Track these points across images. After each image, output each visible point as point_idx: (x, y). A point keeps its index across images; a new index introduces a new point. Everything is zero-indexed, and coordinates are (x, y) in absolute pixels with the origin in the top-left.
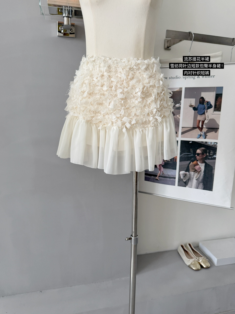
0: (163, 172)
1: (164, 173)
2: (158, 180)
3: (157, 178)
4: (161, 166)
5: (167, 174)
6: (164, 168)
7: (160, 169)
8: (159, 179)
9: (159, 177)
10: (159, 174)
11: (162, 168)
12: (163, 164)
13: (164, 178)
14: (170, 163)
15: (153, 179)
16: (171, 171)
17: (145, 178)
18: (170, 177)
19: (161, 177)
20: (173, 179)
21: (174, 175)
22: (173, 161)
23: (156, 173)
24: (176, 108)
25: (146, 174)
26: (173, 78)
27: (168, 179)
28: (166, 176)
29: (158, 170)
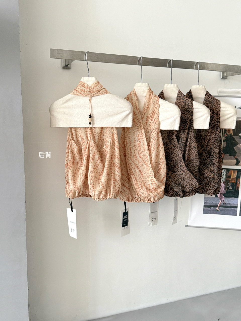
0: (224, 200)
1: (225, 202)
2: (218, 211)
3: (217, 209)
4: (222, 195)
5: (228, 203)
6: (225, 196)
7: (221, 198)
8: (219, 210)
9: (220, 207)
10: (220, 204)
11: (223, 196)
12: (224, 193)
13: (225, 208)
14: (231, 191)
15: (213, 210)
16: (233, 199)
17: (204, 210)
18: (231, 206)
19: (222, 207)
20: (235, 208)
21: (236, 204)
22: (235, 189)
23: (217, 203)
24: (240, 137)
25: (205, 206)
26: (238, 108)
27: (230, 209)
28: (227, 205)
29: (219, 200)
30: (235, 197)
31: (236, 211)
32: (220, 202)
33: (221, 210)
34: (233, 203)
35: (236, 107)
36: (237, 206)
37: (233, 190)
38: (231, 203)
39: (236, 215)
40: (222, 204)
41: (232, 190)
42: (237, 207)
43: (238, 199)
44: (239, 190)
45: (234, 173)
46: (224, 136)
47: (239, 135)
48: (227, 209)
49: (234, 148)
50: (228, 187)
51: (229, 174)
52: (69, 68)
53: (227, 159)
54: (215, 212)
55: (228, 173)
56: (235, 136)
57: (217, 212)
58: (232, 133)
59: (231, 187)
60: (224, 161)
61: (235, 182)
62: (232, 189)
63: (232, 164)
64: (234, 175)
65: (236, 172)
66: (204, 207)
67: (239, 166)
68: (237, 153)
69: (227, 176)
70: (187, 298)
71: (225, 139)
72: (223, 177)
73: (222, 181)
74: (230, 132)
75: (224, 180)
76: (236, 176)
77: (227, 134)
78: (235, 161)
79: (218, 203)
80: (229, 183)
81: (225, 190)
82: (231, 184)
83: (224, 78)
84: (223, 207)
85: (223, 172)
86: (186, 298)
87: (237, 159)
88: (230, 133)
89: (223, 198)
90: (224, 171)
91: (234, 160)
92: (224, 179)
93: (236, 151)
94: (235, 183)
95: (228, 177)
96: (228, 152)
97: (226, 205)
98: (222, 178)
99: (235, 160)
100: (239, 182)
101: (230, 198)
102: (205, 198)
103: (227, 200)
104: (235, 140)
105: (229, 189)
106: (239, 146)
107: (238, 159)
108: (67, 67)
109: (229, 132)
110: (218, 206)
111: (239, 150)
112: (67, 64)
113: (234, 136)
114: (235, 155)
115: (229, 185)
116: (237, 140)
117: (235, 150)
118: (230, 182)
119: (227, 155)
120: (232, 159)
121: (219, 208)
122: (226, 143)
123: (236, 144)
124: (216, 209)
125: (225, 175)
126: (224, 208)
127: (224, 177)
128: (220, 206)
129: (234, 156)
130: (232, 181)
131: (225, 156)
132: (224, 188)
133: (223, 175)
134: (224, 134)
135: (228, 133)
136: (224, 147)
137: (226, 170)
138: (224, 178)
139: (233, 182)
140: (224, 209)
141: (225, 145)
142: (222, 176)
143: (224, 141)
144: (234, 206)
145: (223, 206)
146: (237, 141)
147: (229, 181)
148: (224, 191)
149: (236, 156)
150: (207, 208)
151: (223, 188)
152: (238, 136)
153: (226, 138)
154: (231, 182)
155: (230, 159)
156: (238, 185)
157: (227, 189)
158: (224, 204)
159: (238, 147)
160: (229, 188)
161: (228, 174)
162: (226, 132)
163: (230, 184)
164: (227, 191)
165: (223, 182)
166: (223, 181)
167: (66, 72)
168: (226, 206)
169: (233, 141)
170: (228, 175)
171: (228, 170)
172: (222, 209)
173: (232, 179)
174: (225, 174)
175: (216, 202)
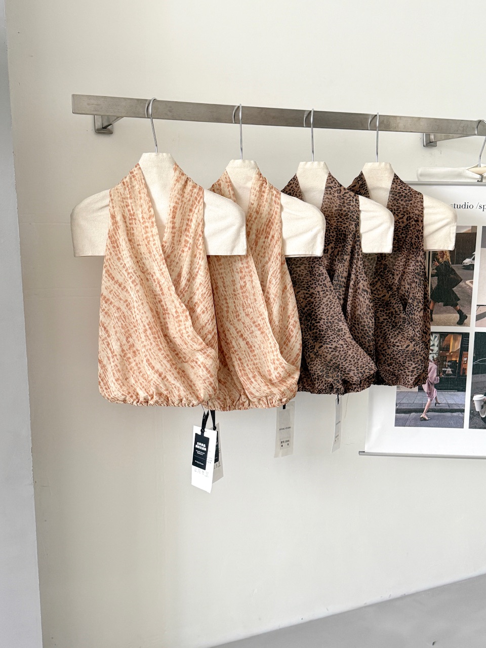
0: (436, 398)
1: (439, 401)
2: (425, 420)
3: (423, 415)
4: (433, 387)
5: (445, 402)
6: (438, 389)
7: (430, 394)
8: (427, 419)
9: (428, 411)
10: (429, 406)
11: (435, 390)
12: (436, 382)
13: (440, 414)
14: (451, 378)
15: (415, 419)
16: (455, 395)
17: (397, 419)
18: (452, 409)
19: (432, 412)
20: (460, 413)
21: (461, 404)
22: (459, 373)
23: (422, 404)
24: (464, 266)
25: (398, 411)
26: (459, 207)
27: (449, 414)
28: (443, 408)
29: (426, 396)
30: (459, 390)
31: (463, 418)
32: (429, 400)
33: (431, 418)
34: (454, 403)
35: (456, 206)
36: (463, 408)
37: (454, 377)
38: (450, 402)
39: (462, 427)
40: (433, 406)
41: (452, 376)
42: (463, 411)
43: (465, 395)
44: (466, 376)
45: (455, 340)
46: (432, 265)
47: (464, 262)
48: (444, 415)
49: (454, 289)
50: (443, 369)
51: (445, 343)
52: (111, 133)
53: (441, 312)
54: (419, 422)
55: (443, 340)
56: (455, 265)
57: (423, 422)
58: (450, 259)
59: (449, 369)
60: (433, 316)
61: (458, 359)
62: (451, 373)
63: (449, 323)
64: (455, 346)
65: (460, 338)
66: (396, 413)
67: (464, 326)
68: (459, 299)
69: (440, 349)
70: (368, 604)
71: (435, 271)
72: (432, 350)
73: (430, 357)
74: (445, 256)
75: (435, 357)
76: (459, 347)
77: (438, 262)
78: (457, 316)
79: (424, 402)
80: (446, 361)
81: (437, 376)
82: (449, 364)
83: (430, 144)
84: (435, 412)
85: (432, 338)
86: (366, 605)
87: (460, 312)
88: (445, 260)
89: (435, 393)
90: (436, 337)
91: (455, 315)
92: (435, 354)
93: (458, 296)
94: (458, 361)
95: (444, 349)
96: (441, 299)
97: (441, 406)
98: (431, 352)
99: (455, 313)
100: (466, 359)
101: (449, 393)
102: (397, 395)
103: (441, 397)
104: (455, 274)
105: (445, 373)
106: (465, 285)
107: (463, 311)
108: (105, 130)
109: (443, 257)
110: (424, 409)
111: (463, 292)
112: (105, 124)
113: (452, 265)
114: (457, 304)
115: (447, 366)
116: (460, 272)
117: (457, 293)
118: (448, 360)
119: (440, 303)
120: (450, 313)
121: (427, 414)
122: (437, 279)
123: (457, 281)
124: (421, 416)
125: (437, 346)
126: (437, 414)
127: (436, 349)
128: (429, 409)
129: (455, 305)
130: (451, 356)
131: (435, 306)
132: (436, 371)
133: (433, 345)
134: (433, 260)
135: (441, 259)
136: (434, 287)
137: (438, 335)
138: (434, 352)
139: (454, 359)
140: (438, 416)
141: (435, 283)
142: (431, 348)
143: (432, 276)
144: (458, 408)
145: (435, 409)
146: (458, 274)
147: (446, 357)
148: (435, 379)
149: (458, 306)
150: (403, 415)
151: (434, 372)
152: (461, 265)
153: (436, 269)
154: (450, 360)
155: (446, 312)
156: (463, 366)
157: (441, 374)
158: (437, 405)
159: (461, 287)
160: (447, 372)
161: (443, 343)
162: (437, 256)
163: (447, 363)
164: (443, 377)
165: (433, 360)
166: (433, 357)
167: (104, 139)
168: (440, 409)
169: (452, 276)
170: (444, 345)
171: (443, 335)
172: (434, 416)
173: (452, 352)
174: (436, 344)
175: (421, 402)
